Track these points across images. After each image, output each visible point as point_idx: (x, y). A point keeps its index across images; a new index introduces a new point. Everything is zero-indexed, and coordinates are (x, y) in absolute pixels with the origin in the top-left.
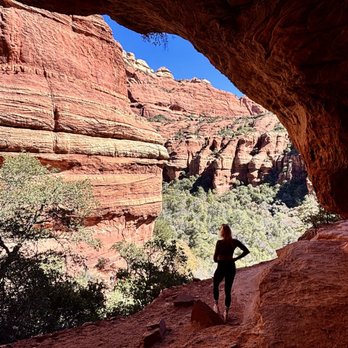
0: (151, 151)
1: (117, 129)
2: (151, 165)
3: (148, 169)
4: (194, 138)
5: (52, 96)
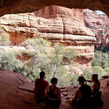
0: (91, 39)
1: (81, 32)
2: (91, 43)
3: (90, 45)
4: (104, 34)
5: (63, 23)
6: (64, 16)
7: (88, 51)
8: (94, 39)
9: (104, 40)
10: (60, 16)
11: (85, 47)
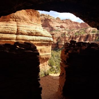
0: (47, 39)
1: (36, 33)
2: (47, 44)
3: (47, 45)
4: (67, 36)
5: (17, 26)
6: (19, 20)
7: (44, 51)
8: (51, 40)
9: (67, 41)
10: (13, 20)
11: (41, 47)
